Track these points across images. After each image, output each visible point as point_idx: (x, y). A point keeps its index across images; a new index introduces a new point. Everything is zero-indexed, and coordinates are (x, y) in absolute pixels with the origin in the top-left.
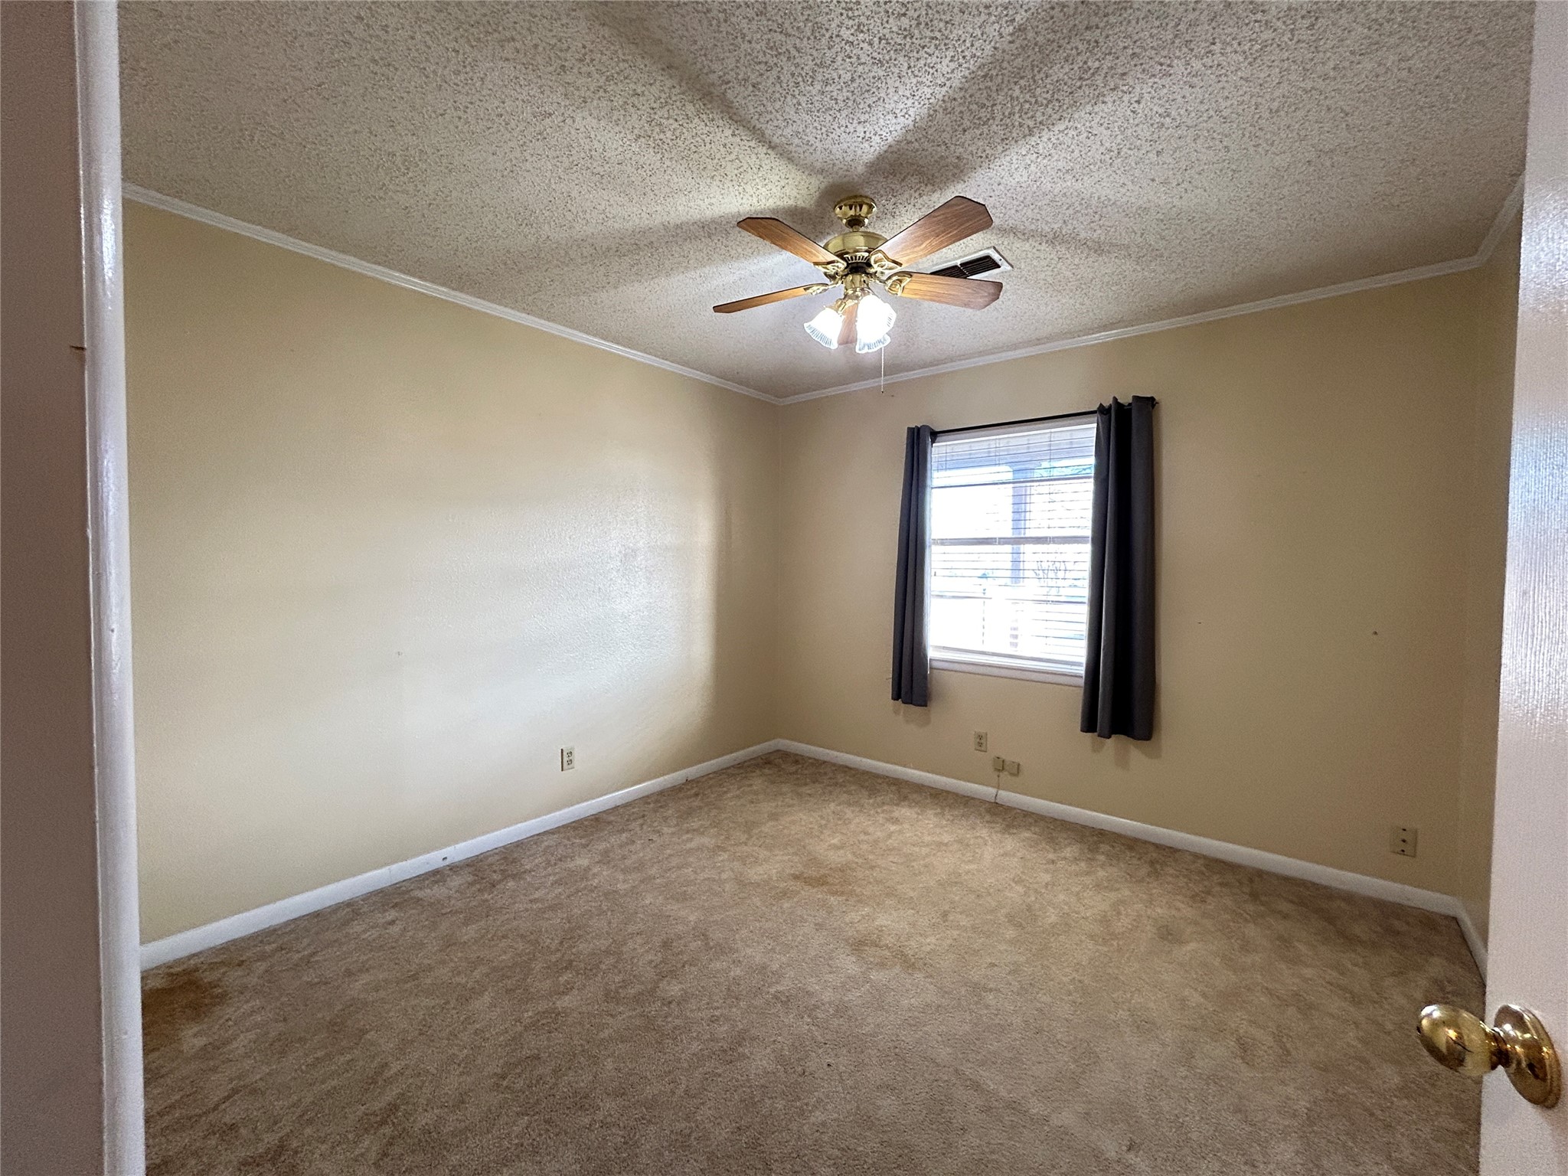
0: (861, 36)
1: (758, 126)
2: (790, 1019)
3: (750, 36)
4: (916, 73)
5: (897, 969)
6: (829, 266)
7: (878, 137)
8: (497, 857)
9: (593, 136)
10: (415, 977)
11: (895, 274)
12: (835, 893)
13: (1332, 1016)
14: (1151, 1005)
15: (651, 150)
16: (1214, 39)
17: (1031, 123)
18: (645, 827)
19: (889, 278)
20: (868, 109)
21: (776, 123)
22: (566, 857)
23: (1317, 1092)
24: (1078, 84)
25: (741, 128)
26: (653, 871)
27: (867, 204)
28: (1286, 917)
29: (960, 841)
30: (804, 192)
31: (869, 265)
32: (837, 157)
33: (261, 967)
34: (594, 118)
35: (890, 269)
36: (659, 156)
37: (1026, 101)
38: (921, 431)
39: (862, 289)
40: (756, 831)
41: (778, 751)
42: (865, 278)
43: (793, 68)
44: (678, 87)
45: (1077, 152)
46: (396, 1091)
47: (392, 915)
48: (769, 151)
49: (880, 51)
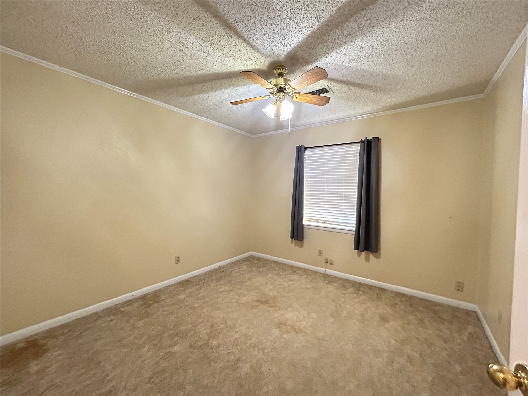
0: (284, 8)
1: (247, 39)
2: (256, 353)
3: (245, 6)
4: (303, 23)
5: (293, 333)
6: (272, 90)
7: (289, 45)
8: (152, 295)
9: (188, 40)
10: (119, 341)
11: (294, 93)
12: (270, 307)
13: (438, 347)
14: (379, 345)
15: (209, 46)
16: (404, 16)
17: (342, 43)
18: (205, 283)
19: (292, 94)
20: (286, 35)
21: (253, 38)
22: (177, 295)
23: (434, 375)
24: (358, 29)
25: (241, 40)
26: (207, 299)
27: (285, 68)
28: (422, 312)
29: (313, 287)
30: (263, 63)
31: (285, 89)
32: (275, 51)
33: (62, 338)
34: (189, 33)
35: (292, 91)
36: (212, 48)
37: (340, 35)
38: (301, 148)
39: (283, 98)
40: (244, 284)
41: (252, 256)
42: (284, 94)
43: (260, 19)
44: (219, 24)
45: (356, 53)
46: (111, 385)
47: (112, 317)
48: (251, 48)
49: (291, 14)
